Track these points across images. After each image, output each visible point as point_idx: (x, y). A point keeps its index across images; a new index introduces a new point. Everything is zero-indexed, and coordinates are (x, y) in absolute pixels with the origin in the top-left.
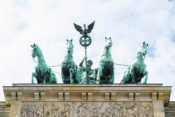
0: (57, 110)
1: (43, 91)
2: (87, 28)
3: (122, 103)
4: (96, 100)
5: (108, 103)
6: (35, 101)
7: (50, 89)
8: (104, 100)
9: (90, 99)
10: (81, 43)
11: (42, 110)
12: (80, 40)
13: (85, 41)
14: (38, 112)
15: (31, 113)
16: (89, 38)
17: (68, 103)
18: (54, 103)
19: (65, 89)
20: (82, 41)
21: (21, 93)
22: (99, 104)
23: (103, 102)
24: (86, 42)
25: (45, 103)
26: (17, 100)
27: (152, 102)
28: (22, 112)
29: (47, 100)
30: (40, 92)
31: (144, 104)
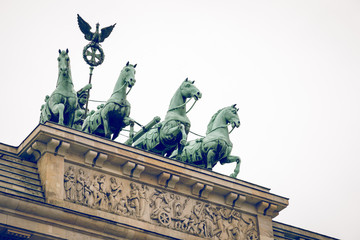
0: (120, 191)
1: (105, 152)
3: (215, 207)
4: (180, 191)
5: (195, 201)
6: (84, 166)
7: (116, 151)
8: (189, 194)
9: (171, 186)
10: (85, 57)
11: (98, 186)
12: (85, 51)
13: (93, 55)
14: (91, 188)
15: (81, 186)
17: (137, 184)
18: (117, 179)
19: (140, 158)
20: (89, 53)
21: (68, 145)
22: (182, 200)
23: (188, 196)
24: (94, 57)
25: (100, 174)
27: (256, 216)
29: (104, 169)
30: (100, 151)
31: (245, 217)
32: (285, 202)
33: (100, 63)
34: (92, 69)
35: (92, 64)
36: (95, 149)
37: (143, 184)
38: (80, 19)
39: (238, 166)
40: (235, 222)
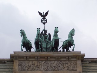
0: (34, 65)
1: (28, 56)
2: (45, 14)
3: (63, 61)
5: (57, 61)
7: (31, 55)
9: (49, 59)
11: (28, 65)
14: (26, 66)
15: (23, 66)
16: (46, 19)
17: (39, 61)
18: (33, 61)
19: (38, 55)
20: (43, 21)
21: (18, 57)
22: (53, 62)
23: (55, 60)
26: (16, 60)
27: (76, 60)
28: (19, 66)
29: (30, 60)
30: (26, 56)
31: (73, 62)
32: (84, 55)
33: (46, 22)
34: (44, 25)
35: (44, 23)
36: (25, 56)
37: (41, 61)
38: (39, 12)
39: (74, 46)
40: (69, 64)
